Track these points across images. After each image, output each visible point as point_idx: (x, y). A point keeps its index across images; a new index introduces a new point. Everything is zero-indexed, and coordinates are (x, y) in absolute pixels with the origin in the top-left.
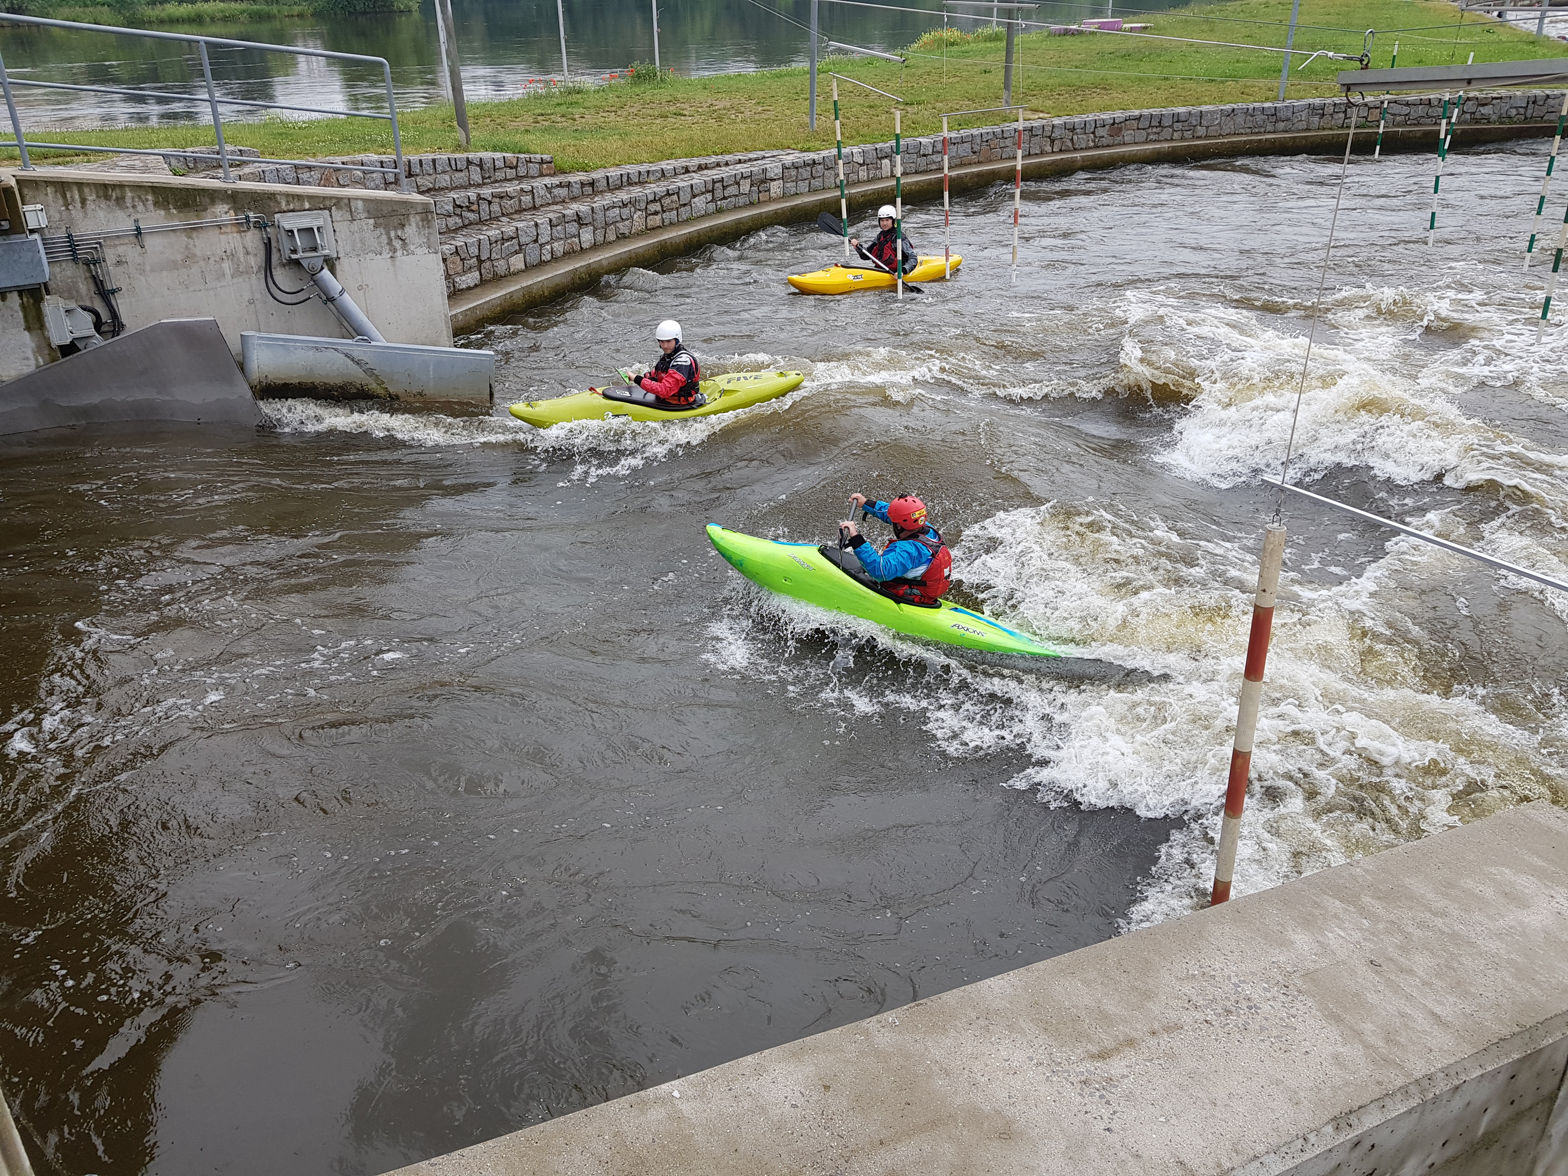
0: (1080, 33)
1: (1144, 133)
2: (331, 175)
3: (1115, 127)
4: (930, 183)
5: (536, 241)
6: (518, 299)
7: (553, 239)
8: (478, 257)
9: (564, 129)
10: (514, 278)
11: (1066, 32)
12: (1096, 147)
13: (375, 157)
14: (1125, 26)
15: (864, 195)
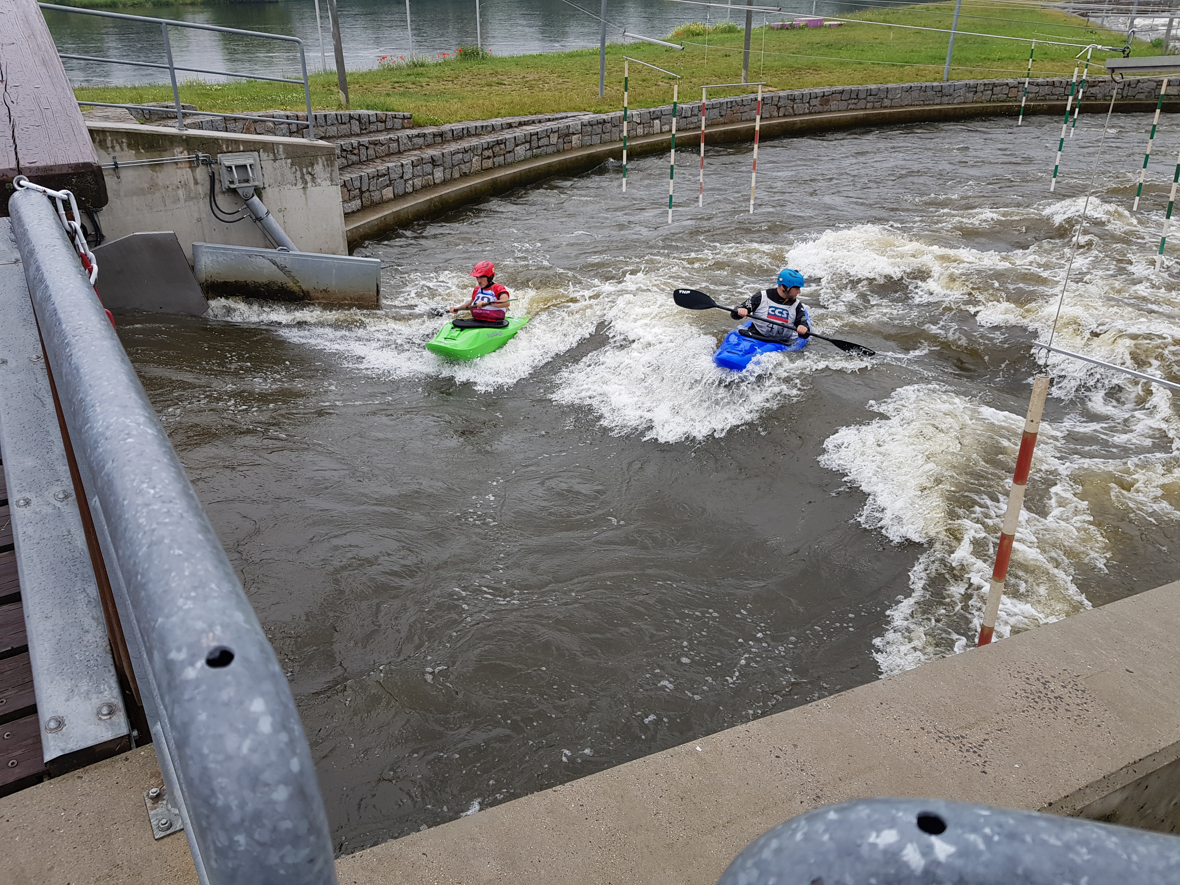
0: (792, 27)
1: (846, 103)
2: (251, 126)
3: (825, 99)
4: (689, 138)
5: (402, 177)
6: (390, 220)
7: (414, 176)
8: (360, 189)
9: (417, 93)
10: (386, 205)
11: (783, 27)
12: (810, 113)
13: (282, 113)
14: (826, 23)
15: (641, 146)
